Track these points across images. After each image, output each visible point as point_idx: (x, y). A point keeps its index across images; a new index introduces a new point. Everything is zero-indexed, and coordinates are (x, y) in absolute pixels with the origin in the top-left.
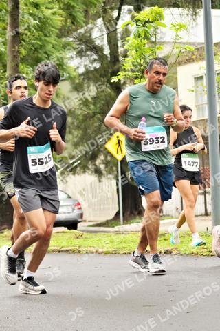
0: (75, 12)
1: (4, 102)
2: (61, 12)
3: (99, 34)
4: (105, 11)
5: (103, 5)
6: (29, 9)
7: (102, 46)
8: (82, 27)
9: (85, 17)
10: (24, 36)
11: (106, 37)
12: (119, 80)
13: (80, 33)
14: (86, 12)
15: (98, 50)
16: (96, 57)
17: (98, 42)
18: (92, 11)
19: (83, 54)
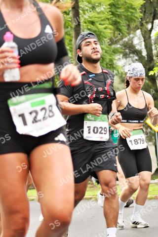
0: (121, 26)
2: (110, 26)
3: (138, 41)
4: (142, 25)
5: (140, 20)
6: (88, 26)
7: (141, 50)
8: (126, 36)
9: (128, 29)
11: (143, 43)
12: (155, 74)
13: (125, 41)
14: (129, 26)
15: (138, 53)
16: (137, 58)
17: (138, 47)
18: (133, 25)
19: (128, 56)
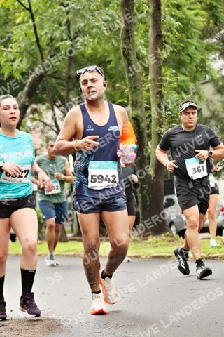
1: (146, 105)
10: (166, 38)
